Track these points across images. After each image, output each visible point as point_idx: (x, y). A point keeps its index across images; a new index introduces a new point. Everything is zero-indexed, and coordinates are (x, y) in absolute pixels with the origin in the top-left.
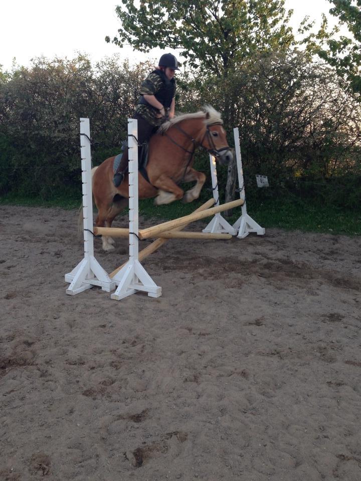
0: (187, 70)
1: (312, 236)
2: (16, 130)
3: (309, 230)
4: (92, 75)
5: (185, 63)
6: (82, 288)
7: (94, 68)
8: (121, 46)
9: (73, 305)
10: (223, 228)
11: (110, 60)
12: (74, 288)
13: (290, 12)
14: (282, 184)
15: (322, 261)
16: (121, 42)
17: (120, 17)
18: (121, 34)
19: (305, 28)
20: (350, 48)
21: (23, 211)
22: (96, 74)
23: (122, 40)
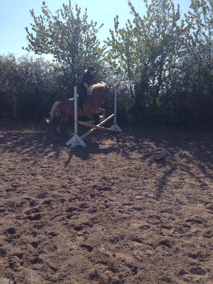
4: (16, 63)
11: (24, 57)
18: (29, 46)
23: (30, 49)
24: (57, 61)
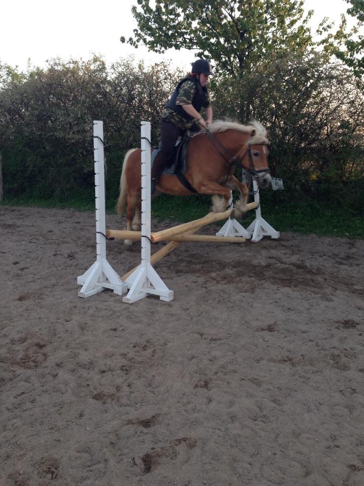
1: (327, 240)
2: (31, 131)
3: (324, 234)
4: (107, 76)
6: (93, 291)
7: (109, 70)
8: (136, 47)
9: (85, 307)
10: (236, 231)
11: (125, 62)
12: (86, 291)
13: (310, 14)
14: (298, 187)
15: (337, 266)
16: (136, 42)
17: (136, 17)
21: (38, 212)
22: (111, 76)
23: (138, 41)
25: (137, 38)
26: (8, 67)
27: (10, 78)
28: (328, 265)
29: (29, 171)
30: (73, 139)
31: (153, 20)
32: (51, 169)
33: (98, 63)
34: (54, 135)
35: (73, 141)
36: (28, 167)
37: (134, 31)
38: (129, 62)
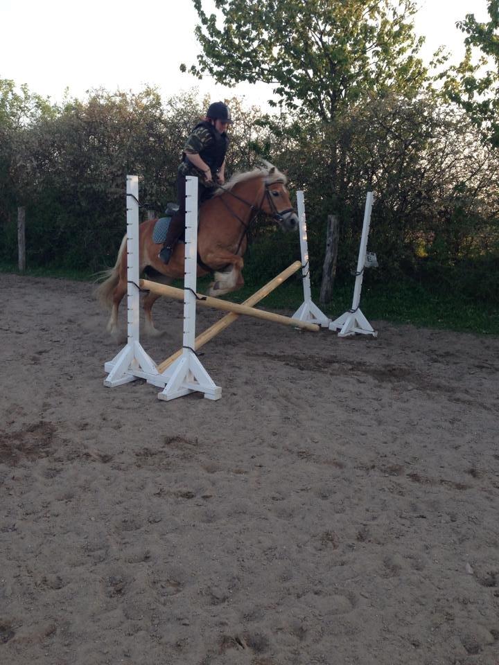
0: (284, 111)
1: (427, 332)
2: (63, 182)
3: (425, 325)
4: (162, 114)
5: (281, 102)
7: (165, 106)
8: (200, 78)
9: (109, 398)
10: (314, 317)
11: (187, 96)
12: (113, 379)
13: (421, 41)
14: (397, 265)
15: (430, 364)
16: (200, 72)
17: (200, 40)
18: (201, 62)
19: (438, 61)
20: (494, 88)
21: (67, 286)
22: (169, 113)
23: (203, 70)
24: (284, 103)
25: (202, 66)
26: (38, 98)
27: (40, 111)
28: (419, 362)
29: (59, 233)
30: (116, 193)
31: (220, 45)
32: (87, 232)
33: (152, 97)
34: (92, 187)
35: (115, 197)
36: (59, 227)
37: (198, 57)
38: (191, 97)
